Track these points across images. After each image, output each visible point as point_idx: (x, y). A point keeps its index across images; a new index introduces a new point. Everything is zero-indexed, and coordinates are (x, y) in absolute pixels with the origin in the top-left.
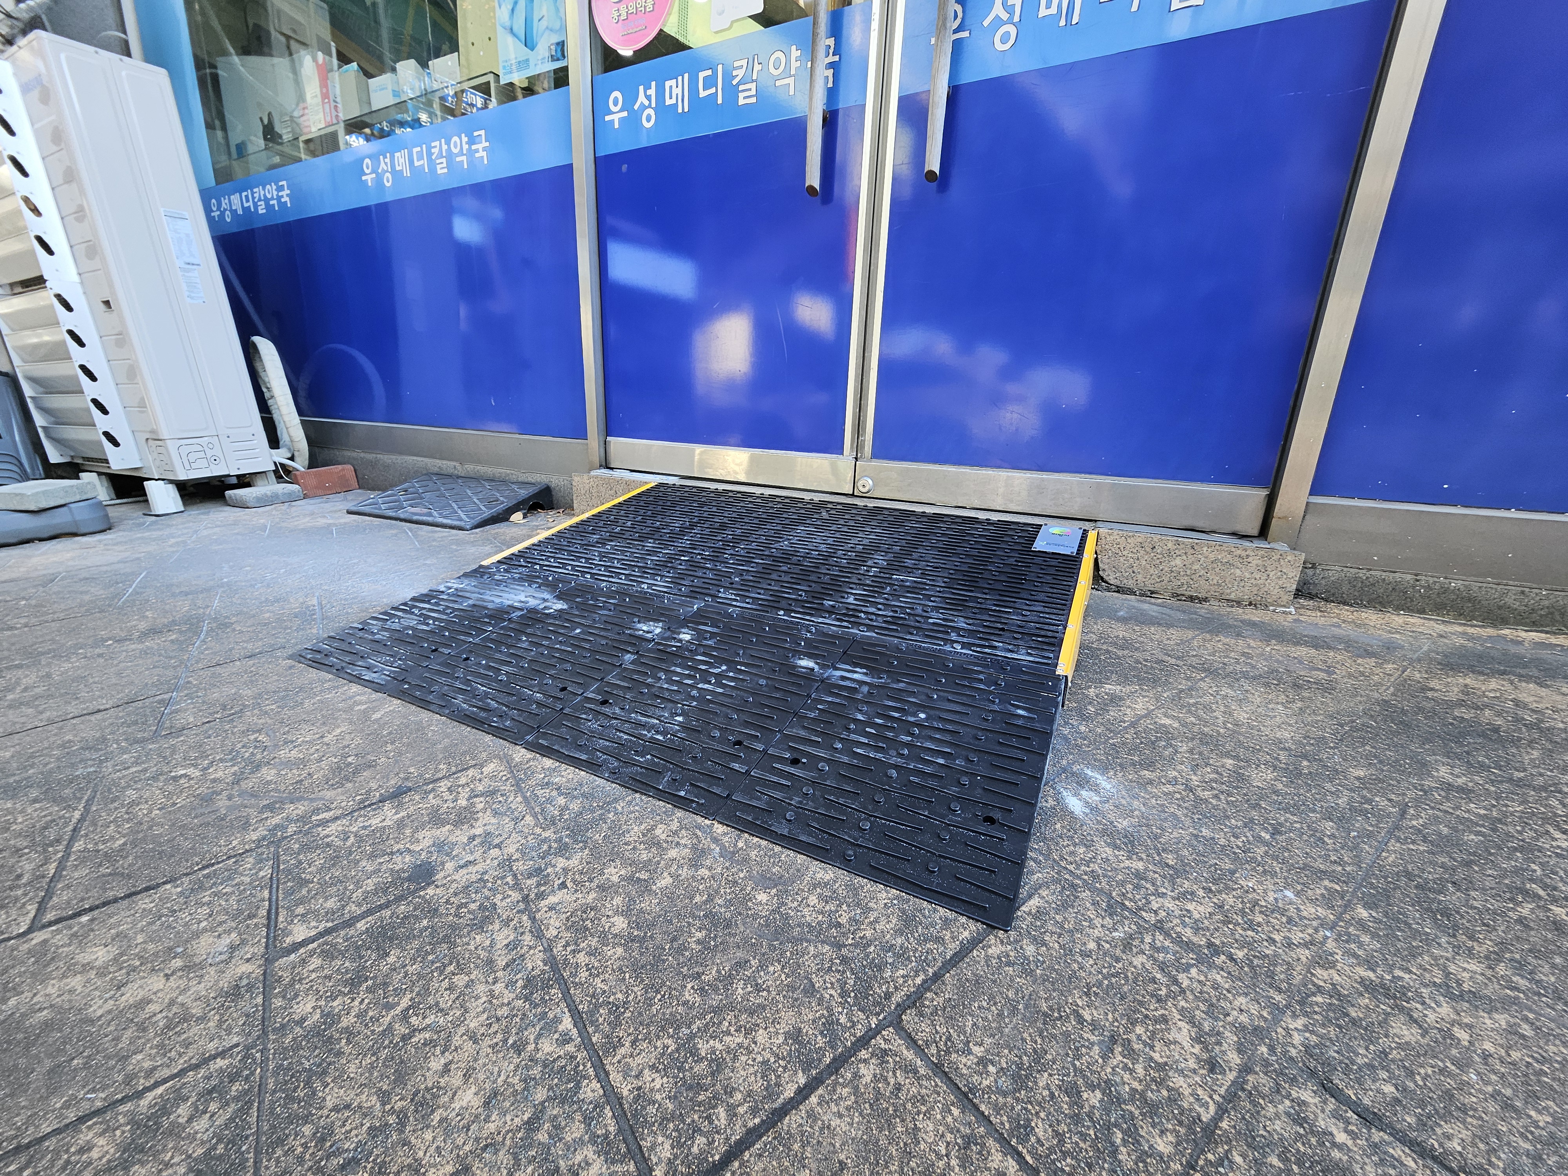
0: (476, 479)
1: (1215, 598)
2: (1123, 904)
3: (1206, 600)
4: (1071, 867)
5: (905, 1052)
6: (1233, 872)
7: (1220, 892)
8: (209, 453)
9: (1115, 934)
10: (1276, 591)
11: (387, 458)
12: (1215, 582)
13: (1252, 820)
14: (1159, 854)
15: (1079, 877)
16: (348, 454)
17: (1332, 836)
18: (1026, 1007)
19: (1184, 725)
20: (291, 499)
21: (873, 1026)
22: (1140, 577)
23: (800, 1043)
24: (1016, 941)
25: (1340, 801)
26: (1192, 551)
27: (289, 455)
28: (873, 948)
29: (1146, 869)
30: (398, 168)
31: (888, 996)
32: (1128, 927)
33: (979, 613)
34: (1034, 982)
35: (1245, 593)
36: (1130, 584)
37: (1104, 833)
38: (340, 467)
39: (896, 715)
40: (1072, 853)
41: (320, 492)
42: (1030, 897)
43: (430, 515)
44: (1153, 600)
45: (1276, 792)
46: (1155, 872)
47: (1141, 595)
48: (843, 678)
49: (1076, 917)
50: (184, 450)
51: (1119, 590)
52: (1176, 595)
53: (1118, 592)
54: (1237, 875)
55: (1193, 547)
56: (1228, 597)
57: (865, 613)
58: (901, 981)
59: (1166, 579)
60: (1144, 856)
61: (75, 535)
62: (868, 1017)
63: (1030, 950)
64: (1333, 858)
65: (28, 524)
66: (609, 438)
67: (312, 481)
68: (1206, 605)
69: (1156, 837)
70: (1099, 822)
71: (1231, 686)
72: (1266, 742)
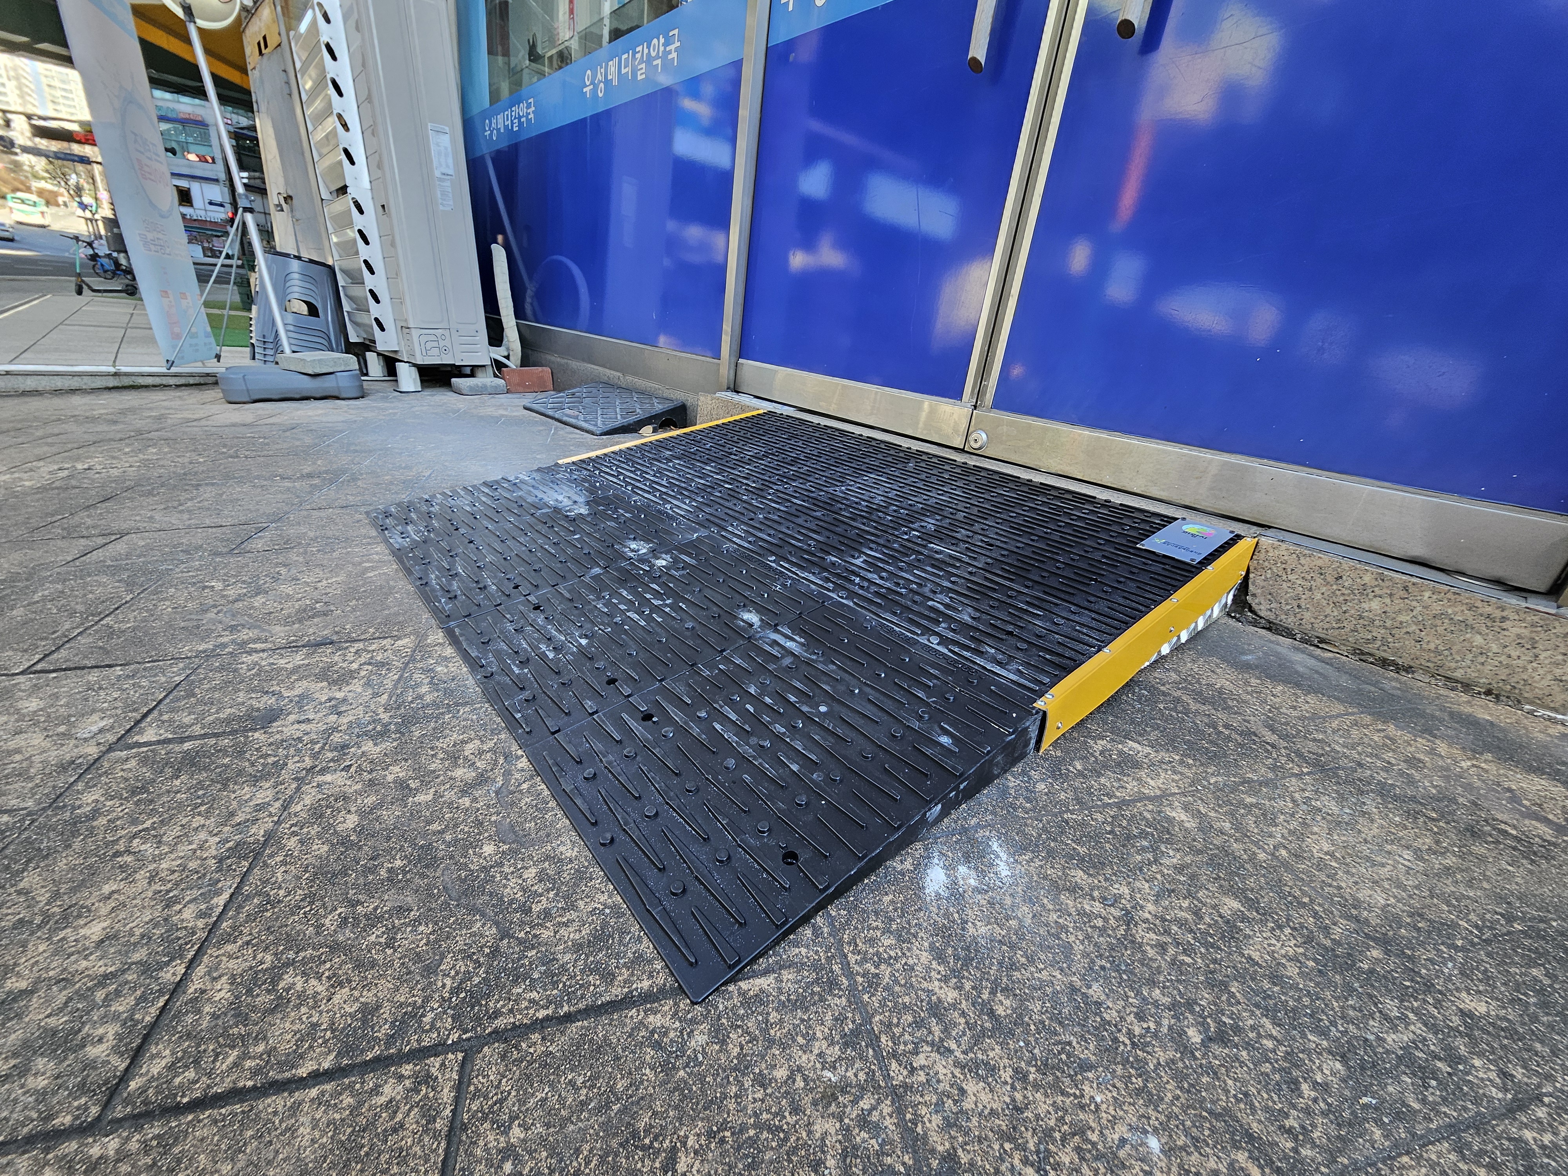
0: (629, 390)
1: (1426, 670)
2: (878, 1038)
3: (1408, 669)
4: (852, 958)
5: (446, 1091)
6: (1084, 1066)
7: (1036, 1086)
8: (442, 343)
9: (828, 1074)
10: (1545, 683)
11: (574, 364)
12: (1432, 646)
13: (1190, 1004)
14: (993, 993)
15: (850, 974)
16: (549, 357)
17: (1324, 1088)
18: (624, 1111)
19: (1205, 827)
20: (495, 392)
21: (450, 1042)
22: (1307, 615)
23: (364, 1021)
24: (693, 1021)
25: (1390, 1038)
26: (1403, 594)
27: (506, 354)
28: (534, 952)
29: (954, 1006)
30: (610, 77)
31: (497, 1014)
32: (855, 1074)
33: (998, 608)
34: (663, 1083)
35: (1484, 675)
36: (1290, 621)
37: (940, 931)
38: (540, 369)
39: (793, 699)
40: (871, 941)
41: (521, 389)
42: (766, 973)
43: (577, 418)
44: (1318, 652)
45: (1276, 978)
46: (963, 1014)
47: (1303, 641)
48: (775, 642)
49: (796, 1026)
50: (424, 339)
51: (1271, 627)
52: (1360, 653)
53: (1269, 629)
54: (1090, 1075)
55: (1406, 589)
56: (1449, 674)
57: (863, 578)
58: (525, 1004)
59: (1349, 627)
60: (968, 986)
61: (338, 398)
62: (452, 1029)
63: (699, 1039)
64: (1290, 1122)
65: (308, 385)
66: (741, 361)
67: (516, 379)
68: (1405, 677)
69: (1013, 966)
70: (947, 915)
71: (1341, 798)
72: (1330, 898)
